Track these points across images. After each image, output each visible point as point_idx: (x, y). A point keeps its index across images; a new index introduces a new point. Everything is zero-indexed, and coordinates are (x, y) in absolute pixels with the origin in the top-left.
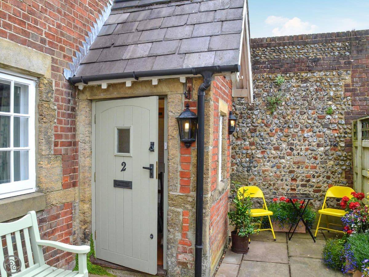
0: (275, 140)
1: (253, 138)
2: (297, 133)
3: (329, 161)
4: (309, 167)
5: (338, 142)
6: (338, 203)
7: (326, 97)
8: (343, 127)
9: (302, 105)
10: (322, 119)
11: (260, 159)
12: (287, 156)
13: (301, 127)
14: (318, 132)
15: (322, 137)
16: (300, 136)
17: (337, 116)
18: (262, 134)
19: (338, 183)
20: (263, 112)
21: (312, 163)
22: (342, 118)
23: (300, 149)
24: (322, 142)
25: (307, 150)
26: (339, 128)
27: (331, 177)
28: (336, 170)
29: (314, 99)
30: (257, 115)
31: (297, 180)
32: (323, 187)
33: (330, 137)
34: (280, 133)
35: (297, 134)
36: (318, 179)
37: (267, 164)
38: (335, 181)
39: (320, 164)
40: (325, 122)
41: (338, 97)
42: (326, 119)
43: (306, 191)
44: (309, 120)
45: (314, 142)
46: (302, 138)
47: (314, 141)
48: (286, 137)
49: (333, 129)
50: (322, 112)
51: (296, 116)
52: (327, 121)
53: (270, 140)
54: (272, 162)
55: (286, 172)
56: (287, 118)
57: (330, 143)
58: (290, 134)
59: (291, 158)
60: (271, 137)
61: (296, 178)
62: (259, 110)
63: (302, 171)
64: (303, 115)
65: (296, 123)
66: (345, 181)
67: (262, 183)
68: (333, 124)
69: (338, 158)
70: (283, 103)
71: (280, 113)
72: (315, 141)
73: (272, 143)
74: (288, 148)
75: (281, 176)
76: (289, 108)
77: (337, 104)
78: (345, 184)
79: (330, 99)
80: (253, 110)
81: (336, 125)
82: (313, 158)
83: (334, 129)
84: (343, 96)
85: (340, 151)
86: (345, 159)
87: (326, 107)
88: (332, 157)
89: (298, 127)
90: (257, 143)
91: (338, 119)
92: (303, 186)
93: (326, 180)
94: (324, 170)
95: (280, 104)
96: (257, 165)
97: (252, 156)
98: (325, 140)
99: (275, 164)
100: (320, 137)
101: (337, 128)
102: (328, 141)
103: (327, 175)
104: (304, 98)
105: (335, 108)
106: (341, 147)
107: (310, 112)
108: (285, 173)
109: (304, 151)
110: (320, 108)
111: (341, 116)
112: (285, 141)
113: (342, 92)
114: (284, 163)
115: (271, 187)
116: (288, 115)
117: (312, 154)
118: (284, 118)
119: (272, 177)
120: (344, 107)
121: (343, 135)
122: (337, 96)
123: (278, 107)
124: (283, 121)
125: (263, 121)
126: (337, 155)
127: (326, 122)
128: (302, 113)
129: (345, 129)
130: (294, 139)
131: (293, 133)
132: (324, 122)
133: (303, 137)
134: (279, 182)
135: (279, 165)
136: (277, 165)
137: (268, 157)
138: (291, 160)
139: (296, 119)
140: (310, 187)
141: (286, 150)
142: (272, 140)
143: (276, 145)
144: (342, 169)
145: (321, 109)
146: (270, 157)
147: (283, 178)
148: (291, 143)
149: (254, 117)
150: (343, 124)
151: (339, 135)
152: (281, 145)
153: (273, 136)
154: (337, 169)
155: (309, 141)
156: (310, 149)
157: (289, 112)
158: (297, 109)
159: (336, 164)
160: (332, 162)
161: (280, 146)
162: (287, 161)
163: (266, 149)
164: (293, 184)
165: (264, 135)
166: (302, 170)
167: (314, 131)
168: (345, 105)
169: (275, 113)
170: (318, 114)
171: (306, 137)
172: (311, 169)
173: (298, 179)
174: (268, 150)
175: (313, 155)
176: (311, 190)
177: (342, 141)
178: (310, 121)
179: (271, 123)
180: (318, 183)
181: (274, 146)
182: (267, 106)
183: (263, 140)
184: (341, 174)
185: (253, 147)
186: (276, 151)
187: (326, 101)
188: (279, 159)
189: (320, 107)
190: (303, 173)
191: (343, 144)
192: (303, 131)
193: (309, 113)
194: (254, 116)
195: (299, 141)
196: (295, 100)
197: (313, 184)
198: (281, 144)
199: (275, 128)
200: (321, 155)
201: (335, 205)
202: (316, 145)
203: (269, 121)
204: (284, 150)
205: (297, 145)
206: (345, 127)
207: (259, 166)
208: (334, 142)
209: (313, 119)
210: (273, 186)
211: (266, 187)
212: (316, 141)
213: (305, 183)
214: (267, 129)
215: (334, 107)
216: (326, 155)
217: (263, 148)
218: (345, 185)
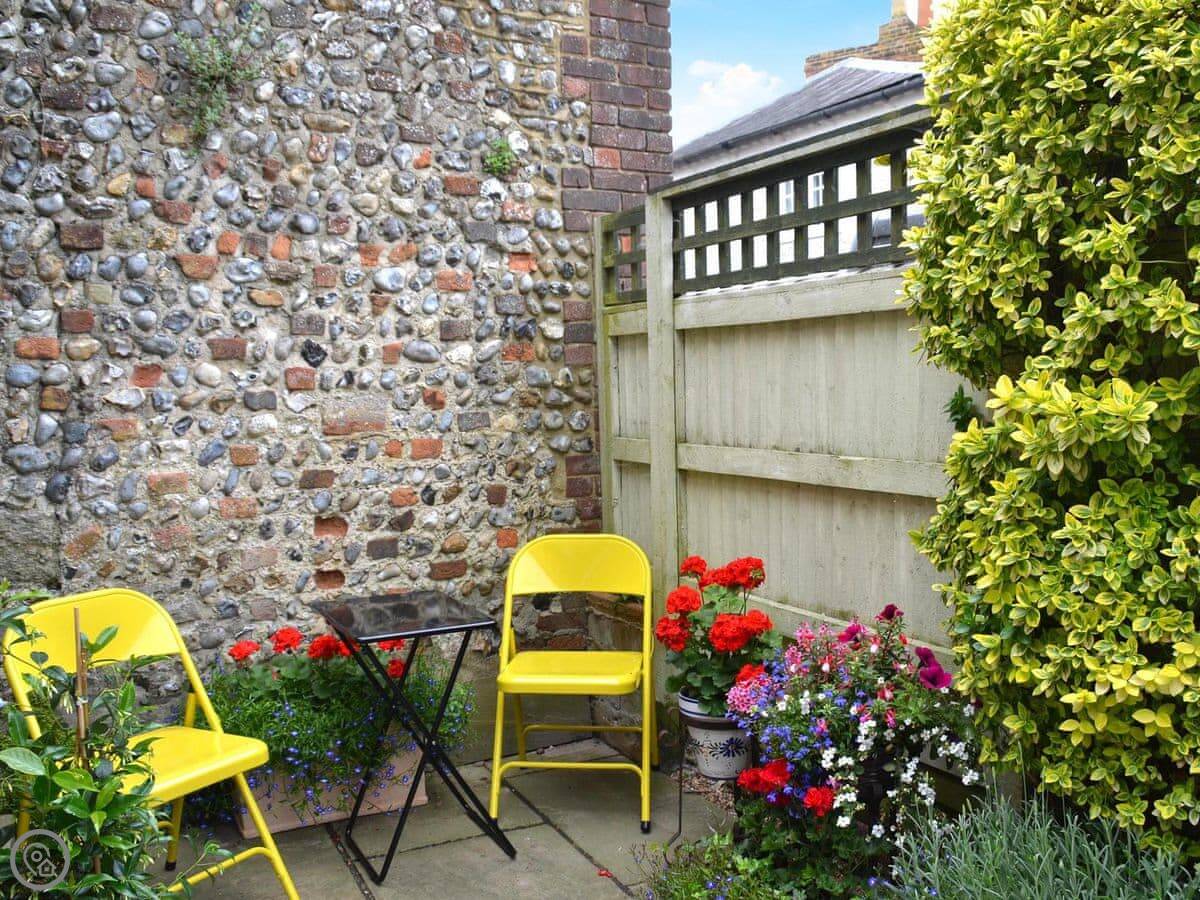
0: (216, 303)
1: (79, 286)
2: (340, 262)
3: (498, 414)
4: (408, 450)
5: (537, 315)
6: (545, 614)
7: (483, 85)
8: (554, 245)
9: (364, 108)
10: (464, 196)
11: (130, 417)
12: (291, 390)
13: (360, 230)
14: (443, 264)
15: (465, 291)
16: (358, 281)
17: (529, 189)
18: (139, 260)
19: (540, 517)
20: (148, 129)
21: (420, 428)
22: (548, 200)
23: (356, 354)
24: (463, 317)
25: (391, 355)
26: (538, 245)
27: (509, 492)
28: (532, 454)
29: (425, 87)
30: (106, 143)
31: (346, 525)
32: (473, 544)
33: (499, 289)
34: (245, 261)
35: (339, 268)
36: (448, 508)
37: (178, 443)
38: (526, 509)
39: (455, 428)
40: (478, 214)
41: (536, 95)
42: (481, 198)
43: (395, 576)
44: (400, 194)
45: (428, 313)
46: (363, 295)
47: (428, 307)
48: (279, 281)
49: (514, 254)
50: (463, 158)
51: (335, 169)
52: (488, 208)
53: (190, 299)
54: (203, 430)
55: (288, 485)
56: (283, 177)
57: (498, 322)
58: (303, 268)
59: (311, 400)
60: (193, 279)
61: (342, 515)
62: (115, 115)
63: (371, 475)
64: (372, 164)
65: (332, 207)
66: (567, 505)
67: (150, 558)
68: (511, 226)
69: (535, 395)
70: (267, 89)
71: (244, 143)
72: (431, 307)
73: (205, 314)
74: (292, 349)
75: (259, 509)
76: (296, 118)
77: (531, 128)
78: (570, 523)
79: (501, 96)
80: (78, 109)
81: (525, 232)
82: (421, 401)
83: (518, 248)
84: (555, 92)
85: (542, 360)
86: (566, 399)
87: (481, 136)
88: (511, 390)
89: (347, 229)
90: (108, 318)
91: (535, 202)
92: (379, 550)
93: (488, 512)
94: (477, 461)
95: (248, 93)
96: (110, 456)
97: (76, 401)
98: (478, 306)
99: (221, 442)
100: (456, 291)
101: (529, 246)
102: (491, 312)
103: (493, 483)
104: (377, 76)
105: (524, 145)
106: (549, 340)
107: (409, 153)
108: (280, 491)
109: (377, 365)
110: (455, 139)
111: (545, 190)
112: (274, 308)
113: (554, 75)
114: (271, 431)
115: (208, 580)
116: (290, 159)
117: (416, 378)
118: (268, 175)
119: (210, 519)
120: (557, 144)
121: (556, 283)
122: (530, 89)
123: (234, 111)
124: (261, 191)
125: (141, 182)
126: (534, 382)
127: (484, 215)
128: (369, 159)
129: (562, 254)
130: (324, 294)
131: (318, 262)
132: (471, 211)
133: (369, 285)
134: (252, 543)
135: (244, 444)
136: (232, 444)
137: (181, 404)
138: (311, 414)
139: (336, 185)
140: (413, 552)
141: (281, 357)
142: (199, 300)
143: (226, 331)
144: (555, 451)
145: (459, 146)
146: (191, 398)
147: (271, 517)
148: (310, 320)
149: (86, 155)
150: (556, 230)
151: (541, 280)
152: (251, 333)
153: (208, 278)
154: (533, 450)
155: (399, 310)
156: (409, 350)
157: (296, 141)
158: (339, 130)
159: (531, 425)
160: (510, 419)
161: (243, 337)
162: (289, 419)
163: (164, 355)
164: (327, 546)
165: (151, 271)
166: (368, 464)
167: (428, 257)
168: (565, 138)
169: (217, 141)
170: (447, 167)
171: (389, 286)
172: (413, 458)
173: (354, 520)
174: (176, 363)
175: (422, 383)
176: (421, 566)
177: (551, 312)
178: (406, 204)
179: (194, 199)
180: (449, 526)
181: (212, 336)
182: (166, 92)
183: (146, 301)
184: (550, 472)
185: (82, 344)
186: (225, 364)
187: (481, 105)
188: (245, 413)
189: (456, 133)
190: (376, 482)
191: (555, 330)
192: (367, 251)
193: (404, 159)
194: (85, 150)
195: (352, 306)
196: (327, 82)
197: (427, 534)
198: (252, 326)
199: (215, 229)
200: (460, 385)
201: (533, 629)
202: (438, 333)
203: (181, 186)
204: (271, 357)
205: (342, 329)
206: (564, 243)
207: (124, 460)
208: (519, 316)
209: (418, 190)
210: (219, 568)
211: (176, 582)
212: (435, 312)
213: (388, 534)
214: (167, 235)
215: (518, 140)
216: (485, 382)
217: (147, 350)
218: (566, 525)
